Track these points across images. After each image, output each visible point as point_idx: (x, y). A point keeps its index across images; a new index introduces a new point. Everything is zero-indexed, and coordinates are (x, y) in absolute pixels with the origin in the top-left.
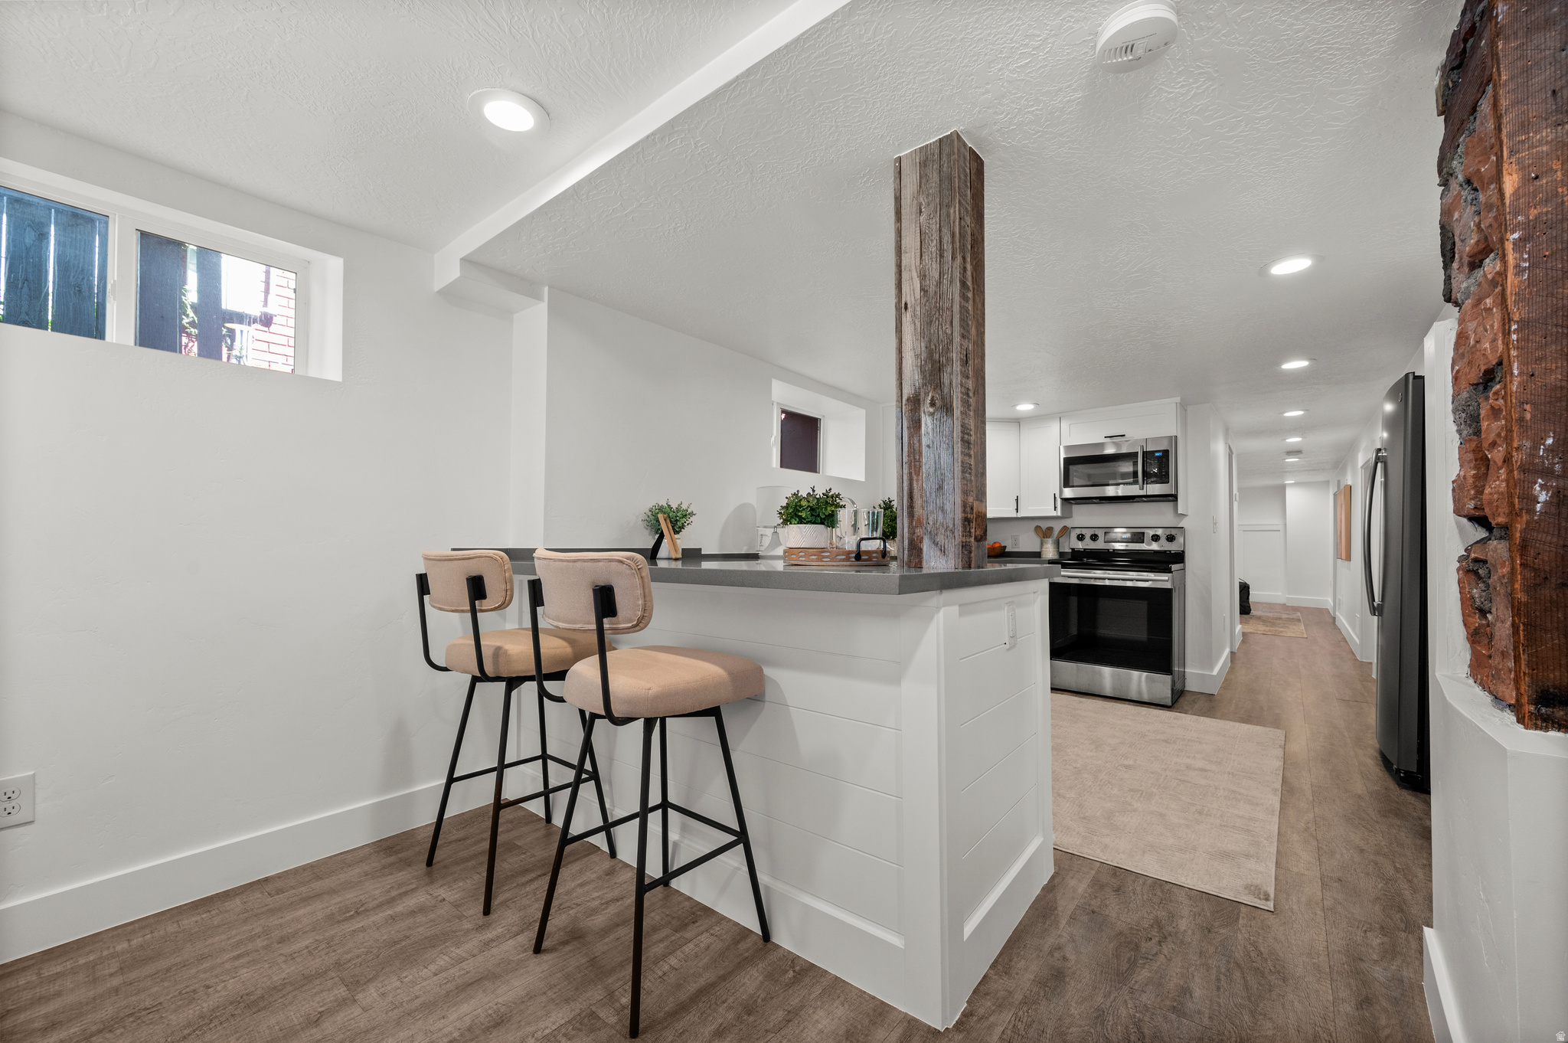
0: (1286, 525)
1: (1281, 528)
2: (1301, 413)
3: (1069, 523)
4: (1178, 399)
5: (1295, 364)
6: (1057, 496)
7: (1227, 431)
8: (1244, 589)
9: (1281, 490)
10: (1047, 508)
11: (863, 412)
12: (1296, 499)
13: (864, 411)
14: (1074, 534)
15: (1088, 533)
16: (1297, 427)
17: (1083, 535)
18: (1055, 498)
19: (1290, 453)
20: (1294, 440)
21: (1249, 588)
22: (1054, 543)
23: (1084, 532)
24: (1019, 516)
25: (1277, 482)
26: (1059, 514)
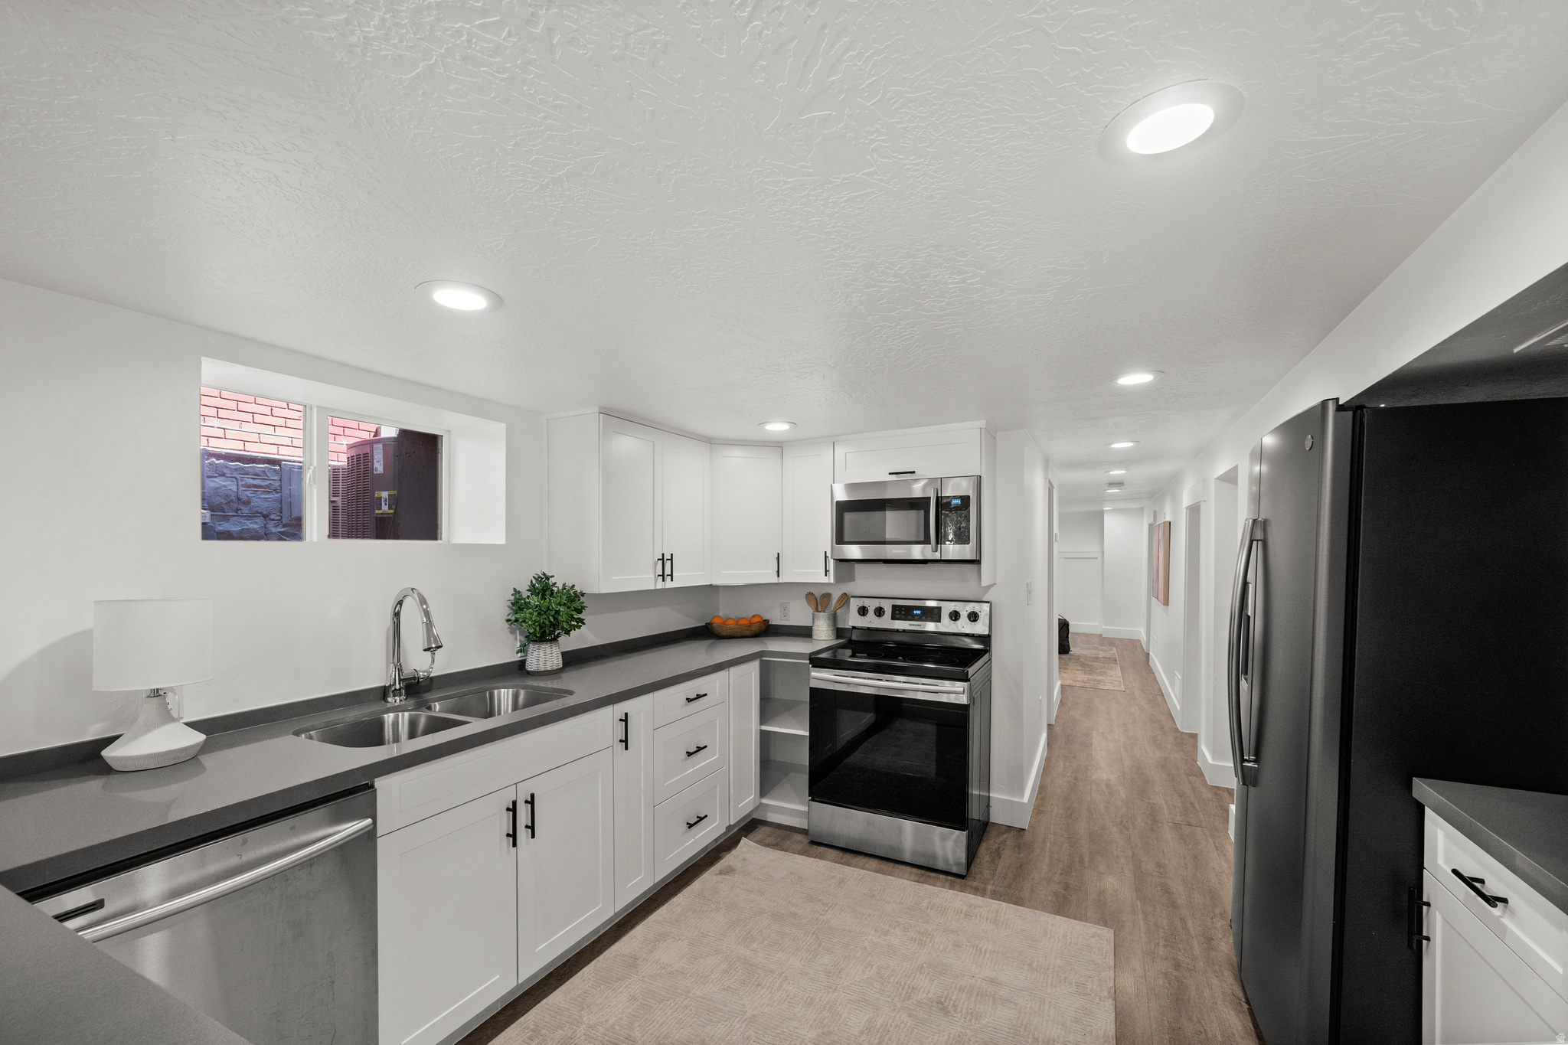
0: (1103, 552)
1: (1098, 555)
2: (1129, 445)
3: (849, 588)
4: (982, 423)
5: (1136, 379)
6: (829, 554)
7: (1047, 463)
8: (1064, 626)
9: (1099, 517)
10: (816, 573)
11: (501, 428)
12: (1113, 524)
13: (504, 425)
14: (855, 604)
15: (872, 605)
16: (1126, 460)
17: (864, 608)
18: (826, 557)
19: (1111, 485)
20: (1117, 473)
21: (1068, 625)
22: (829, 619)
23: (867, 603)
24: (780, 581)
25: (1096, 508)
26: (832, 581)
